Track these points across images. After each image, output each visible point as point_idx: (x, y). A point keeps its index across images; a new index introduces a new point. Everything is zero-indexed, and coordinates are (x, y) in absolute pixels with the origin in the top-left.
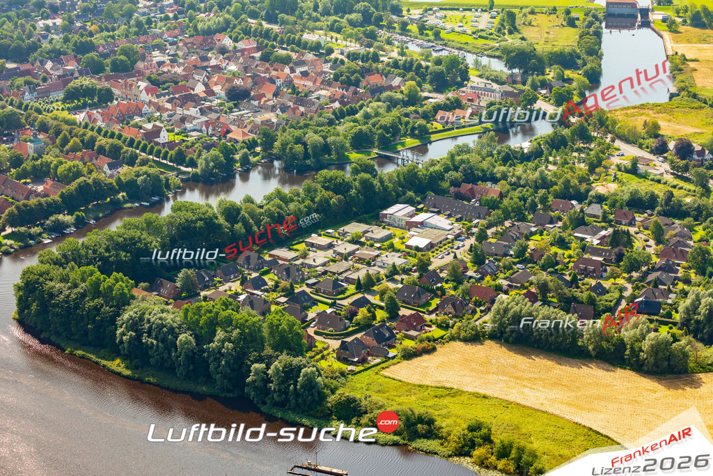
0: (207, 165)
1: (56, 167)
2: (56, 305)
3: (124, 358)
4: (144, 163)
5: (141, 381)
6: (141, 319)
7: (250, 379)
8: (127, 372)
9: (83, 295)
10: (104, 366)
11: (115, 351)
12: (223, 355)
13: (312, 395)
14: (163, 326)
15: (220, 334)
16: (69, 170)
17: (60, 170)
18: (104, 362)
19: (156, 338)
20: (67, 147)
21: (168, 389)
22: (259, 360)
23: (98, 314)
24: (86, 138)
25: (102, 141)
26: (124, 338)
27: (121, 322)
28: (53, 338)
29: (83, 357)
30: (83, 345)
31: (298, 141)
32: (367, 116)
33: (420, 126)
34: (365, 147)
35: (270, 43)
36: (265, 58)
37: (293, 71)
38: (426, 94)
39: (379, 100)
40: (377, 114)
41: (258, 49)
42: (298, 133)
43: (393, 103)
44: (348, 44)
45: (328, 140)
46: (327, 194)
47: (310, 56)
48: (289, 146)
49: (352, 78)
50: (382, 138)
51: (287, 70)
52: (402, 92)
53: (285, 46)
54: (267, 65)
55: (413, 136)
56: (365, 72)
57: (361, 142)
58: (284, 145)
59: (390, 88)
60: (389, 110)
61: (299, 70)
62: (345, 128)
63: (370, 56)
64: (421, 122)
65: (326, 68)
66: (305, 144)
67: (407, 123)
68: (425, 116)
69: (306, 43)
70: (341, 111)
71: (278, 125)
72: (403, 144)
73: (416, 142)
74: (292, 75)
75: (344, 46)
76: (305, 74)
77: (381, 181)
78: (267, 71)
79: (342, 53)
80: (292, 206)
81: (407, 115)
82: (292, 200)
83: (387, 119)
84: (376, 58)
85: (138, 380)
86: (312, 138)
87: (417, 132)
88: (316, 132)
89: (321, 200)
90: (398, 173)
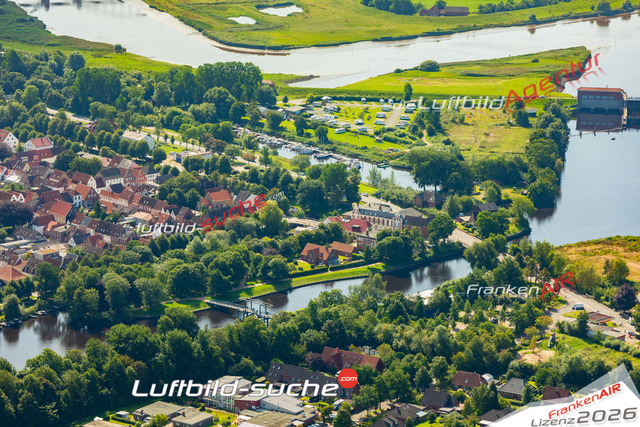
32: (199, 250)
33: (275, 265)
34: (192, 295)
35: (73, 144)
36: (61, 165)
37: (100, 184)
38: (294, 220)
39: (222, 228)
40: (215, 247)
41: (52, 152)
42: (92, 272)
43: (240, 232)
44: (190, 146)
45: (137, 282)
46: (119, 358)
47: (128, 163)
48: (78, 291)
49: (187, 195)
50: (217, 280)
51: (92, 183)
52: (256, 216)
53: (96, 149)
54: (64, 175)
55: (265, 279)
56: (206, 187)
57: (186, 286)
58: (70, 289)
60: (233, 240)
61: (109, 183)
62: (164, 266)
63: (218, 163)
64: (279, 259)
65: (151, 180)
66: (101, 289)
67: (257, 261)
68: (289, 253)
69: (126, 144)
70: (162, 241)
71: (67, 261)
72: (249, 292)
73: (269, 289)
74: (98, 191)
75: (180, 149)
76: (117, 189)
77: (204, 343)
78: (63, 183)
79: (178, 160)
80: (67, 376)
81: (258, 249)
82: (69, 367)
83: (227, 254)
84: (225, 167)
86: (112, 278)
87: (270, 274)
88: (119, 271)
89: (112, 368)
90: (231, 332)
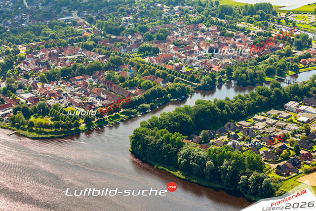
0: (205, 83)
1: (140, 83)
2: (150, 146)
3: (181, 171)
4: (177, 81)
5: (189, 181)
6: (189, 154)
7: (240, 182)
8: (183, 177)
9: (162, 142)
10: (172, 174)
11: (177, 167)
12: (227, 171)
13: (269, 190)
14: (200, 157)
15: (226, 162)
16: (146, 84)
17: (142, 84)
18: (172, 172)
19: (196, 163)
20: (143, 73)
21: (202, 185)
22: (244, 174)
23: (169, 151)
24: (151, 70)
25: (158, 71)
26: (182, 162)
27: (180, 155)
28: (148, 160)
29: (162, 169)
30: (162, 164)
31: (243, 72)
32: (271, 61)
33: (295, 66)
34: (271, 75)
35: (223, 28)
36: (222, 34)
37: (235, 40)
38: (294, 51)
39: (275, 54)
40: (275, 61)
41: (218, 30)
42: (243, 68)
43: (281, 55)
45: (256, 72)
46: (261, 97)
47: (241, 34)
48: (240, 74)
50: (279, 70)
51: (232, 40)
52: (284, 50)
53: (229, 29)
54: (224, 38)
55: (292, 70)
57: (270, 73)
58: (237, 74)
59: (279, 48)
60: (280, 58)
61: (237, 40)
62: (262, 66)
63: (268, 34)
64: (295, 64)
65: (249, 39)
66: (246, 73)
67: (289, 64)
68: (296, 61)
69: (239, 28)
70: (259, 58)
71: (233, 65)
72: (288, 74)
73: (293, 73)
74: (235, 42)
75: (255, 29)
76: (240, 42)
77: (284, 91)
78: (224, 40)
79: (254, 32)
80: (246, 102)
81: (288, 61)
82: (246, 100)
83: (281, 62)
84: (270, 35)
85: (188, 181)
86: (250, 71)
87: (293, 68)
88: (250, 68)
89: (258, 100)
90: (290, 88)
